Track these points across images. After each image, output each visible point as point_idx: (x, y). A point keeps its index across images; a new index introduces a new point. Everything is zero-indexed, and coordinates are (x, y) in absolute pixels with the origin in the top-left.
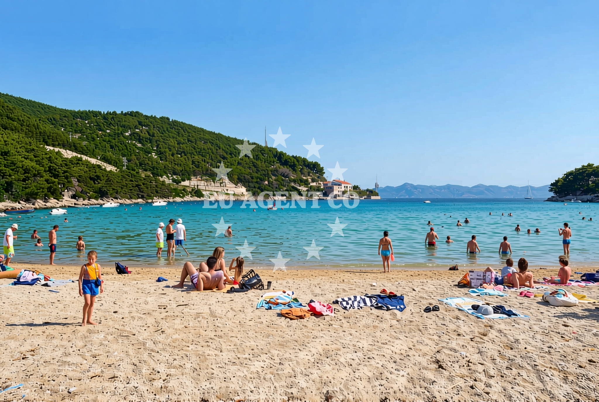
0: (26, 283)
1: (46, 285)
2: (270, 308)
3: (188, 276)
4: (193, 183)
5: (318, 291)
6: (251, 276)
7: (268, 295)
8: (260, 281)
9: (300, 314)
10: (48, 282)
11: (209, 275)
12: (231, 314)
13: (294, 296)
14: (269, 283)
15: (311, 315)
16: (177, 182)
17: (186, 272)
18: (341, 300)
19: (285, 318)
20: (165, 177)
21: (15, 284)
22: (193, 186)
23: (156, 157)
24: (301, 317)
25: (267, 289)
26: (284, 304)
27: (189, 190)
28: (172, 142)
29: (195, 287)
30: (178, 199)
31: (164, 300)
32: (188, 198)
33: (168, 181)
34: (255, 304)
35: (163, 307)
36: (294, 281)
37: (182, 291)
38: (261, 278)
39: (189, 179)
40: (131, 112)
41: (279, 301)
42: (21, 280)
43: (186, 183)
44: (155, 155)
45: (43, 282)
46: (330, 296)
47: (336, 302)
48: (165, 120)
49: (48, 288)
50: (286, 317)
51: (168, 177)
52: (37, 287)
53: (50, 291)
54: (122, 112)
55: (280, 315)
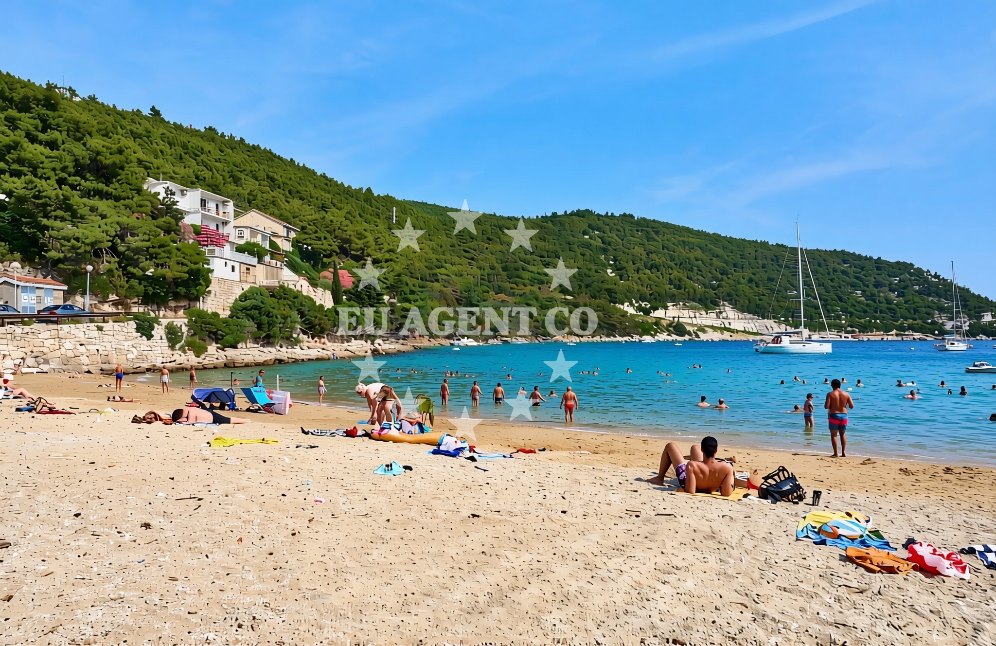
0: (447, 453)
1: (472, 459)
2: (823, 542)
3: (672, 466)
4: (671, 313)
5: (921, 521)
6: (783, 478)
7: (817, 516)
8: (799, 487)
9: (889, 563)
10: (476, 456)
11: (705, 468)
12: (748, 543)
13: (870, 526)
14: (817, 494)
15: (915, 568)
16: (647, 312)
17: (668, 458)
18: (982, 549)
19: (855, 565)
20: (626, 304)
21: (435, 452)
22: (671, 319)
23: (614, 274)
24: (891, 570)
25: (813, 505)
26: (853, 540)
27: (664, 323)
28: (638, 250)
29: (683, 485)
30: (647, 339)
31: (634, 503)
32: (663, 337)
33: (631, 311)
34: (792, 530)
35: (634, 514)
36: (867, 494)
37: (663, 490)
38: (800, 482)
39: (666, 308)
40: (579, 211)
41: (840, 531)
42: (442, 448)
43: (659, 313)
44: (611, 273)
45: (468, 454)
46: (951, 534)
47: (971, 551)
48: (627, 218)
49: (474, 464)
50: (859, 565)
51: (632, 305)
52: (461, 460)
53: (476, 467)
54: (566, 212)
55: (847, 559)
